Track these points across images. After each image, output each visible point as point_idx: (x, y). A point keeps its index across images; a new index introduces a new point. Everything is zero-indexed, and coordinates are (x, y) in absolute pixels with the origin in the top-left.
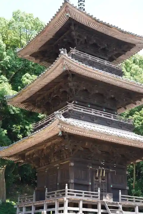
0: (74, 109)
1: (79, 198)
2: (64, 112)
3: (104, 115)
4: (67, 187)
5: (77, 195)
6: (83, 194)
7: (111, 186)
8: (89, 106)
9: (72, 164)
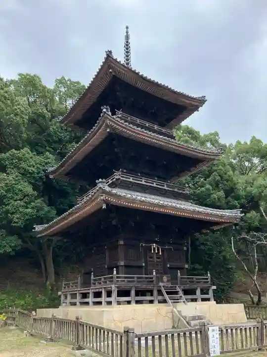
0: (121, 178)
1: (131, 285)
2: (110, 182)
3: (156, 184)
4: (115, 272)
5: (128, 281)
6: (135, 279)
7: (168, 266)
8: (139, 174)
9: (121, 242)
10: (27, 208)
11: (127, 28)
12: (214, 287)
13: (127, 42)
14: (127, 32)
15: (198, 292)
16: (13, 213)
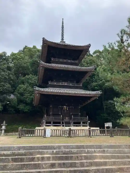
1: (52, 120)
3: (67, 84)
4: (45, 116)
9: (51, 106)
10: (31, 96)
11: (63, 19)
12: (89, 122)
13: (63, 26)
14: (63, 21)
15: (81, 123)
16: (26, 98)
